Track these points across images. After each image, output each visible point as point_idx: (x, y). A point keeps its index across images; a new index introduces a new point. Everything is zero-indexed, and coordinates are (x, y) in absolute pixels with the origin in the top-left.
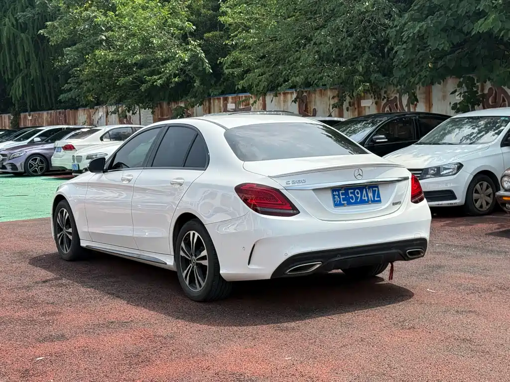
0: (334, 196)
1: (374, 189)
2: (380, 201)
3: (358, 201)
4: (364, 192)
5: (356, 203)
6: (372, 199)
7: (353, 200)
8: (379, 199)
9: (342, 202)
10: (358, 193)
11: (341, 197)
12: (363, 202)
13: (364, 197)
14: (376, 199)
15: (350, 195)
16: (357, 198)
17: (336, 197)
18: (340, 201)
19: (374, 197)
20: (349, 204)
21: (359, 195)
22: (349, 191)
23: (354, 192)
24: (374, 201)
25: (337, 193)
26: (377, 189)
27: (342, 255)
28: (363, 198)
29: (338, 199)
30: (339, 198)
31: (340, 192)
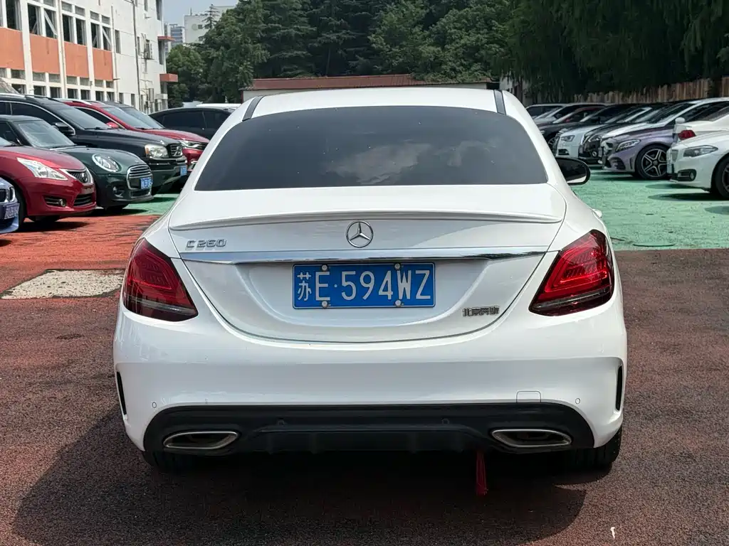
0: (297, 282)
1: (417, 272)
2: (430, 303)
3: (365, 298)
4: (388, 278)
5: (358, 303)
6: (408, 297)
7: (349, 294)
8: (429, 297)
9: (318, 298)
10: (367, 279)
11: (318, 285)
12: (378, 302)
13: (386, 289)
14: (419, 296)
15: (345, 284)
16: (362, 291)
17: (303, 284)
18: (312, 295)
19: (414, 292)
20: (337, 303)
21: (371, 286)
22: (344, 274)
23: (358, 276)
24: (411, 303)
25: (308, 276)
26: (427, 273)
27: (290, 421)
28: (381, 293)
29: (308, 290)
30: (312, 286)
31: (318, 274)
